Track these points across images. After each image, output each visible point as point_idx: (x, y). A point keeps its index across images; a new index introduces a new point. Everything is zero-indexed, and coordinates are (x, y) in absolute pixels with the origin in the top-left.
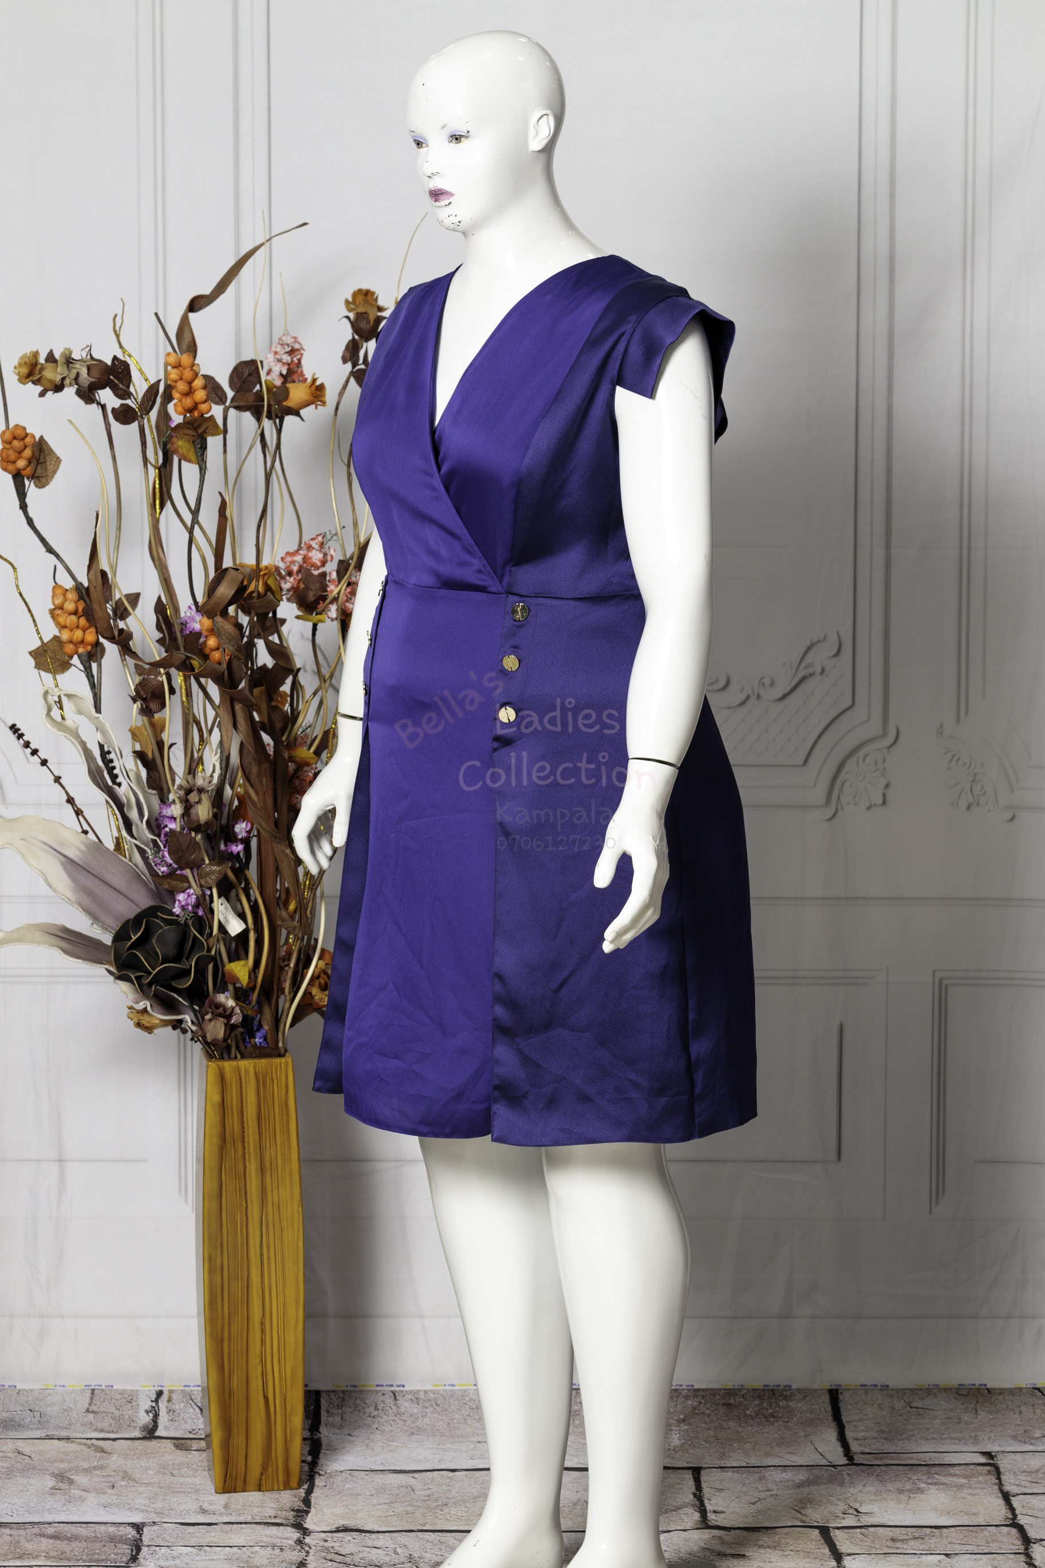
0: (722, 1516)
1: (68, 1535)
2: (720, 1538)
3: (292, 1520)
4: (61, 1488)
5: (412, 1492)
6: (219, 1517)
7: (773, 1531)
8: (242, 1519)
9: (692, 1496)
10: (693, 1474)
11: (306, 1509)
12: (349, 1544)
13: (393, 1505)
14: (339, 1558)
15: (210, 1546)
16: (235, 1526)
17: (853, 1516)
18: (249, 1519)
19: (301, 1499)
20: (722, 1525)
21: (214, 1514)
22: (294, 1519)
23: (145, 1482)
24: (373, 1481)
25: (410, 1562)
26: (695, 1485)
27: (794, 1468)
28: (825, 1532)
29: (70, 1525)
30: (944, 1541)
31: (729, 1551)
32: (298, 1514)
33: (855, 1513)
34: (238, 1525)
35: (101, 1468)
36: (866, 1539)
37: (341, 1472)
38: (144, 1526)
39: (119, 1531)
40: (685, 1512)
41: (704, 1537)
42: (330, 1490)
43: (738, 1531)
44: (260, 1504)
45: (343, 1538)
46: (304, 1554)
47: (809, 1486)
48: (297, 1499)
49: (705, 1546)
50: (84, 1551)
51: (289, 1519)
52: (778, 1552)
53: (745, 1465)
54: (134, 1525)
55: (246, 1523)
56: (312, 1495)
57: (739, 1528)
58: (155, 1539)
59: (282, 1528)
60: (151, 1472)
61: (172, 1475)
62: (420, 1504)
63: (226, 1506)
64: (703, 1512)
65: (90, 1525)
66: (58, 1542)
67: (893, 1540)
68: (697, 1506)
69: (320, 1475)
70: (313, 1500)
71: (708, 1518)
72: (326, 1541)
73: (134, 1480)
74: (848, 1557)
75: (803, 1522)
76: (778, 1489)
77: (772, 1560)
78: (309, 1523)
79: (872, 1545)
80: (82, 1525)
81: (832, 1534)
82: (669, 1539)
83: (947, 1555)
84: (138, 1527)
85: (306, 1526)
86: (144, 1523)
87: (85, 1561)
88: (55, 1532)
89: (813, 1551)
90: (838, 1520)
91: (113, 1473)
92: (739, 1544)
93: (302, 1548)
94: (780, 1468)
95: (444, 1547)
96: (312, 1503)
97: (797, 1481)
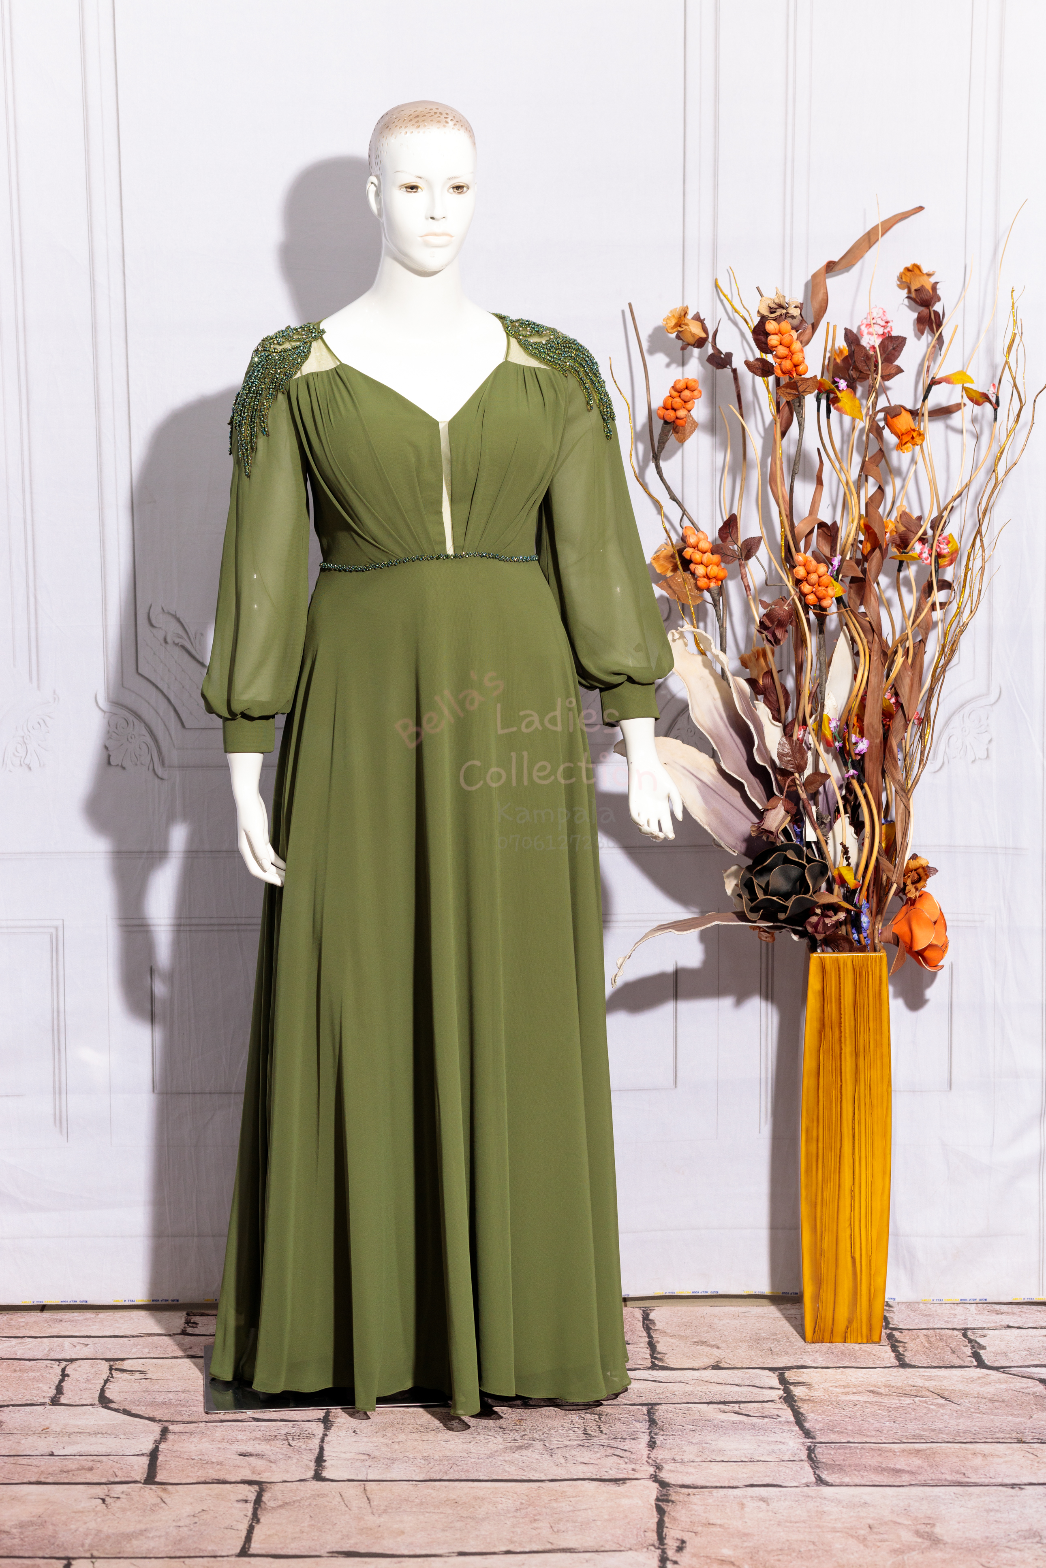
0: (240, 1497)
1: (885, 1474)
2: (254, 1473)
3: (671, 1491)
4: (924, 1526)
5: (552, 1525)
6: (746, 1494)
7: (199, 1480)
8: (722, 1492)
9: (261, 1521)
10: (250, 1546)
11: (660, 1503)
12: (611, 1467)
13: (572, 1508)
14: (618, 1452)
15: (742, 1461)
16: (726, 1484)
17: (111, 1495)
18: (715, 1490)
19: (667, 1514)
20: (246, 1486)
21: (752, 1497)
22: (669, 1492)
23: (838, 1534)
24: (595, 1538)
25: (551, 1450)
26: (252, 1533)
27: (136, 1555)
28: (150, 1479)
29: (891, 1484)
30: (42, 1469)
31: (251, 1459)
32: (665, 1498)
33: (107, 1499)
34: (723, 1485)
35: (895, 1551)
36: (116, 1470)
37: (631, 1549)
38: (816, 1482)
39: (838, 1477)
40: (275, 1502)
41: (270, 1474)
42: (638, 1526)
43: (233, 1480)
44: (708, 1507)
45: (617, 1472)
46: (652, 1456)
47: (134, 1532)
48: (673, 1514)
49: (272, 1465)
50: (861, 1456)
51: (675, 1492)
52: (206, 1458)
53: (187, 1560)
54: (827, 1484)
55: (716, 1487)
56: (656, 1520)
57: (230, 1483)
58: (799, 1469)
59: (680, 1483)
60: (838, 1546)
61: (814, 1543)
62: (544, 1510)
63: (742, 1505)
64: (258, 1501)
65: (871, 1483)
66: (892, 1466)
67: (91, 1469)
68: (261, 1508)
69: (653, 1545)
70: (655, 1513)
71: (256, 1494)
72: (634, 1470)
73: (852, 1536)
74: (144, 1452)
75: (165, 1490)
76: (169, 1527)
77: (216, 1450)
78: (653, 1489)
79: (114, 1464)
80: (878, 1483)
81: (145, 1476)
82: (302, 1473)
83: (52, 1455)
84: (820, 1481)
85: (656, 1485)
86: (817, 1486)
87: (856, 1448)
88: (900, 1476)
89: (173, 1459)
90: (130, 1490)
91: (879, 1544)
92: (239, 1467)
93: (655, 1461)
94: (151, 1555)
95: (520, 1464)
96: (655, 1510)
97: (143, 1537)
